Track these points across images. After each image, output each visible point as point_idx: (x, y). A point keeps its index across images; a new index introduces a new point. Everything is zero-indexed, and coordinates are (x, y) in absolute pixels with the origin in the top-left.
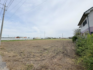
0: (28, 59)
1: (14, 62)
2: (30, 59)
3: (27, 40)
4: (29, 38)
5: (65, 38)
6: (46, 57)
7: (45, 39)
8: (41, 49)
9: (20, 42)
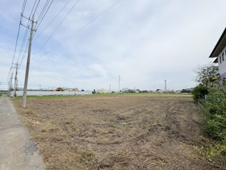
0: (81, 138)
1: (53, 143)
2: (86, 139)
3: (79, 95)
4: (83, 90)
5: (172, 92)
6: (122, 137)
7: (121, 93)
8: (112, 118)
9: (63, 99)
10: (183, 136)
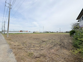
0: (29, 48)
1: (18, 50)
2: (31, 48)
4: (30, 32)
5: (62, 33)
7: (44, 33)
8: (40, 41)
9: (23, 35)
10: (66, 47)
